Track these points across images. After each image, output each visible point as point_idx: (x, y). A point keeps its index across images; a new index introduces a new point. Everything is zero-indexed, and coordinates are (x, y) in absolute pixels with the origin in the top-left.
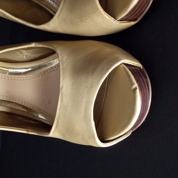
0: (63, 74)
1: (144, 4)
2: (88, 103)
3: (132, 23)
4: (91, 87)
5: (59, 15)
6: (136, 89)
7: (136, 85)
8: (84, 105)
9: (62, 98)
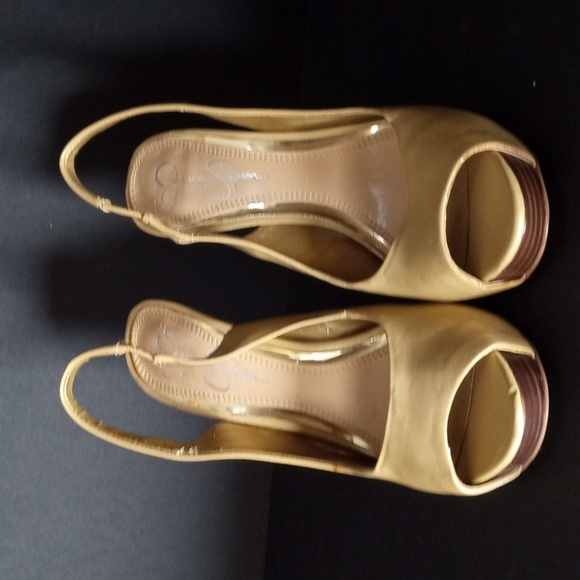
0: (395, 366)
1: (532, 247)
2: (438, 416)
3: (513, 284)
4: (442, 389)
5: (390, 263)
6: (515, 394)
7: (515, 387)
8: (430, 420)
9: (393, 408)
